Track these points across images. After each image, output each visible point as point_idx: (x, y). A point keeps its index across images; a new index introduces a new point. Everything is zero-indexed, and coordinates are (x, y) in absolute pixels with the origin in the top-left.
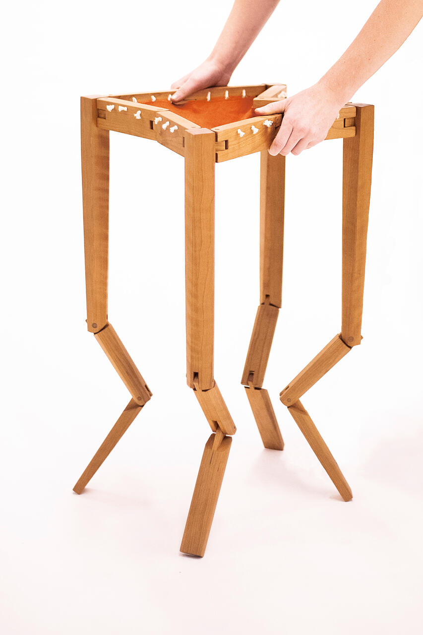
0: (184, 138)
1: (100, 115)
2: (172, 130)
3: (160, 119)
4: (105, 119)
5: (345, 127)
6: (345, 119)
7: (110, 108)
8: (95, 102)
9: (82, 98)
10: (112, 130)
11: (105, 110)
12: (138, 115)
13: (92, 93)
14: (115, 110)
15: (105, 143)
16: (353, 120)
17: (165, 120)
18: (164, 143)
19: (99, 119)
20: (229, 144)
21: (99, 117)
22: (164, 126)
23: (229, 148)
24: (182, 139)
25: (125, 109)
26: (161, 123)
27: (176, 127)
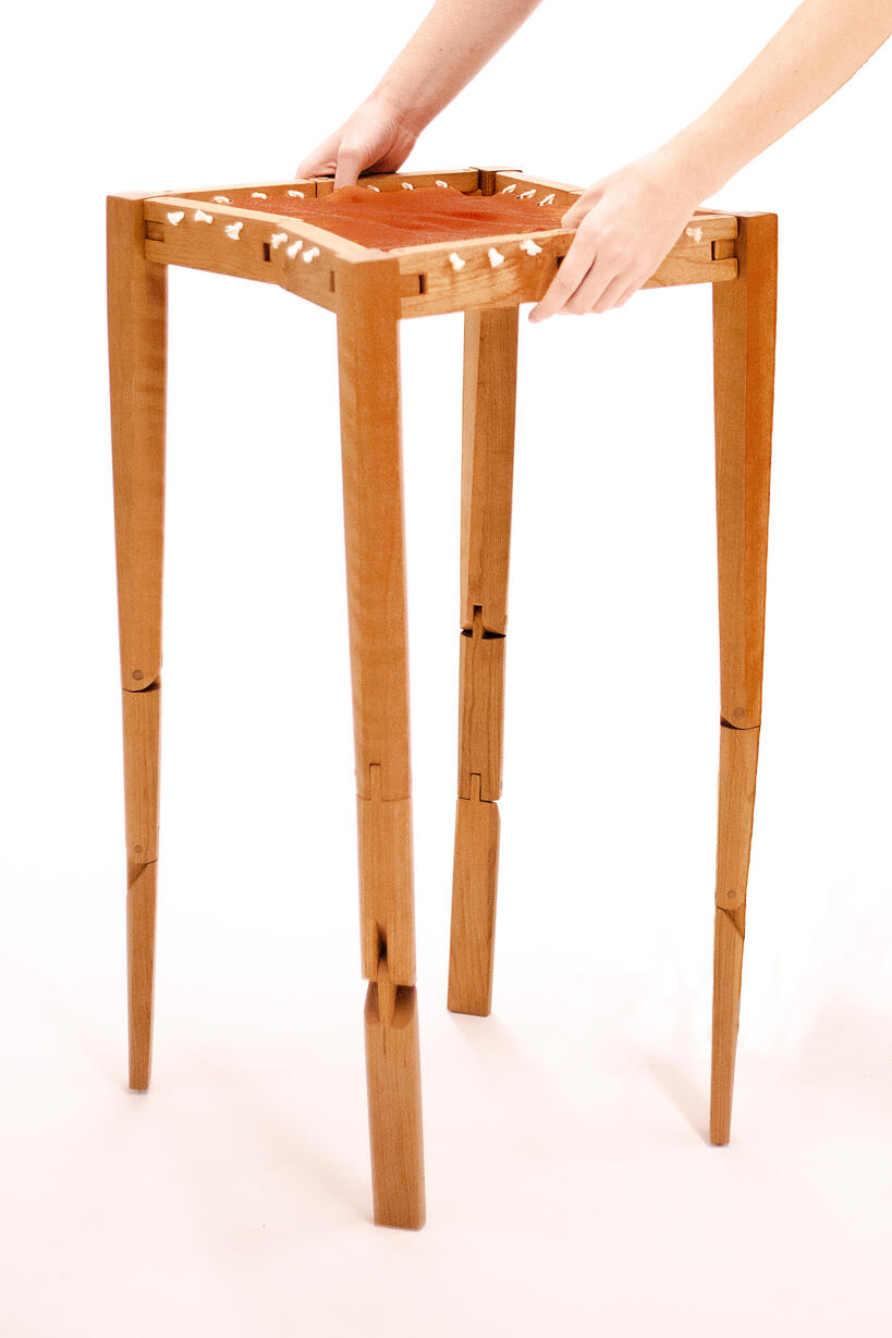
0: (332, 273)
1: (150, 234)
2: (308, 257)
3: (283, 237)
4: (162, 241)
5: (713, 259)
6: (713, 243)
7: (174, 218)
8: (142, 206)
9: (110, 199)
10: (174, 263)
11: (162, 223)
12: (233, 231)
13: (133, 188)
14: (184, 222)
15: (157, 290)
16: (732, 245)
17: (293, 238)
18: (293, 288)
19: (148, 241)
20: (429, 282)
21: (147, 238)
22: (292, 251)
23: (430, 290)
24: (329, 276)
25: (209, 219)
26: (283, 246)
27: (315, 252)
